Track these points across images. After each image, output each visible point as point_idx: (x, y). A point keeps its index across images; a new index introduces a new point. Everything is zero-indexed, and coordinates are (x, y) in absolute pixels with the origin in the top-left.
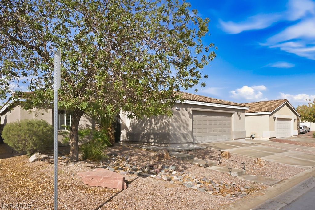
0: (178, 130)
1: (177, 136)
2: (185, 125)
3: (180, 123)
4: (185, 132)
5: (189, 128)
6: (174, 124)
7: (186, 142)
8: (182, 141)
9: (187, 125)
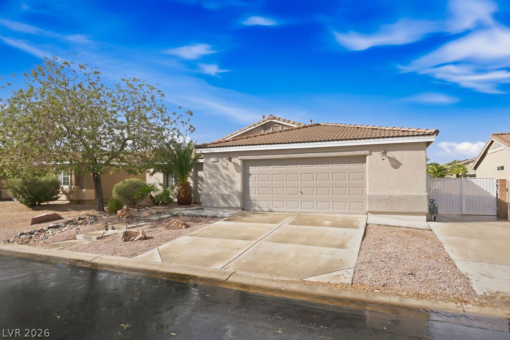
0: (215, 189)
1: (212, 196)
2: (228, 182)
3: (219, 179)
4: (227, 193)
5: (234, 187)
6: (209, 181)
7: (227, 206)
8: (220, 205)
9: (232, 182)
